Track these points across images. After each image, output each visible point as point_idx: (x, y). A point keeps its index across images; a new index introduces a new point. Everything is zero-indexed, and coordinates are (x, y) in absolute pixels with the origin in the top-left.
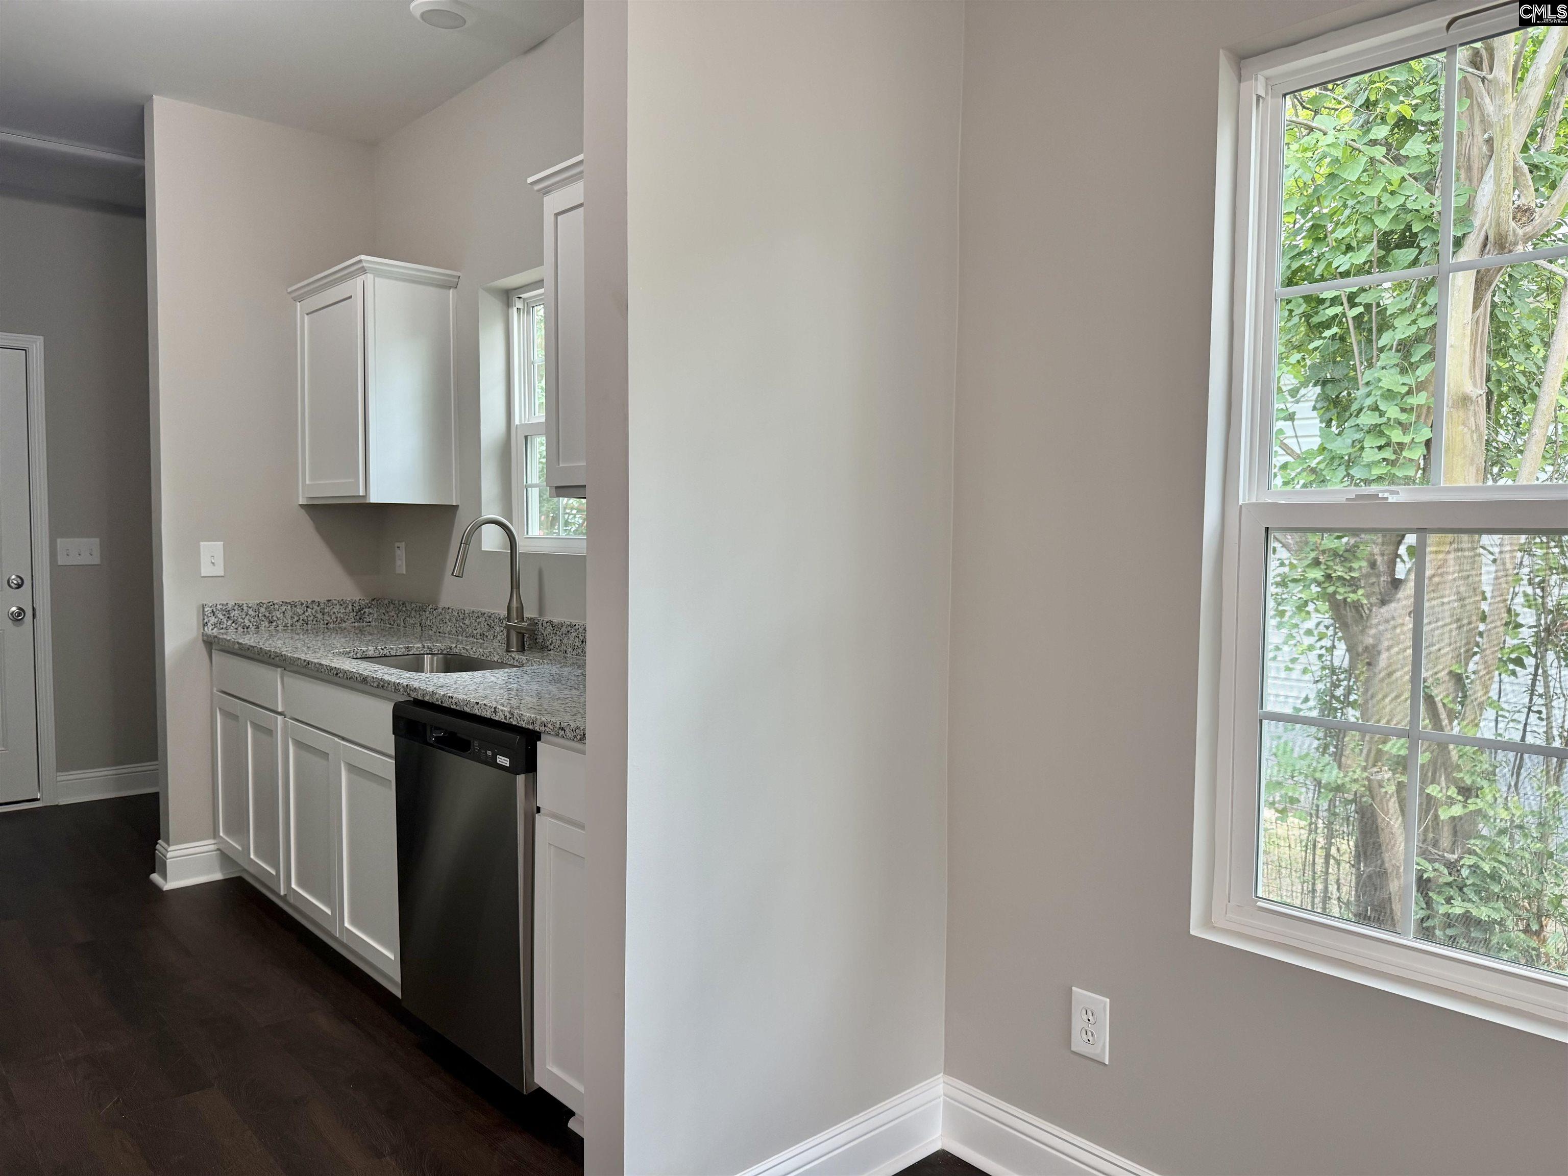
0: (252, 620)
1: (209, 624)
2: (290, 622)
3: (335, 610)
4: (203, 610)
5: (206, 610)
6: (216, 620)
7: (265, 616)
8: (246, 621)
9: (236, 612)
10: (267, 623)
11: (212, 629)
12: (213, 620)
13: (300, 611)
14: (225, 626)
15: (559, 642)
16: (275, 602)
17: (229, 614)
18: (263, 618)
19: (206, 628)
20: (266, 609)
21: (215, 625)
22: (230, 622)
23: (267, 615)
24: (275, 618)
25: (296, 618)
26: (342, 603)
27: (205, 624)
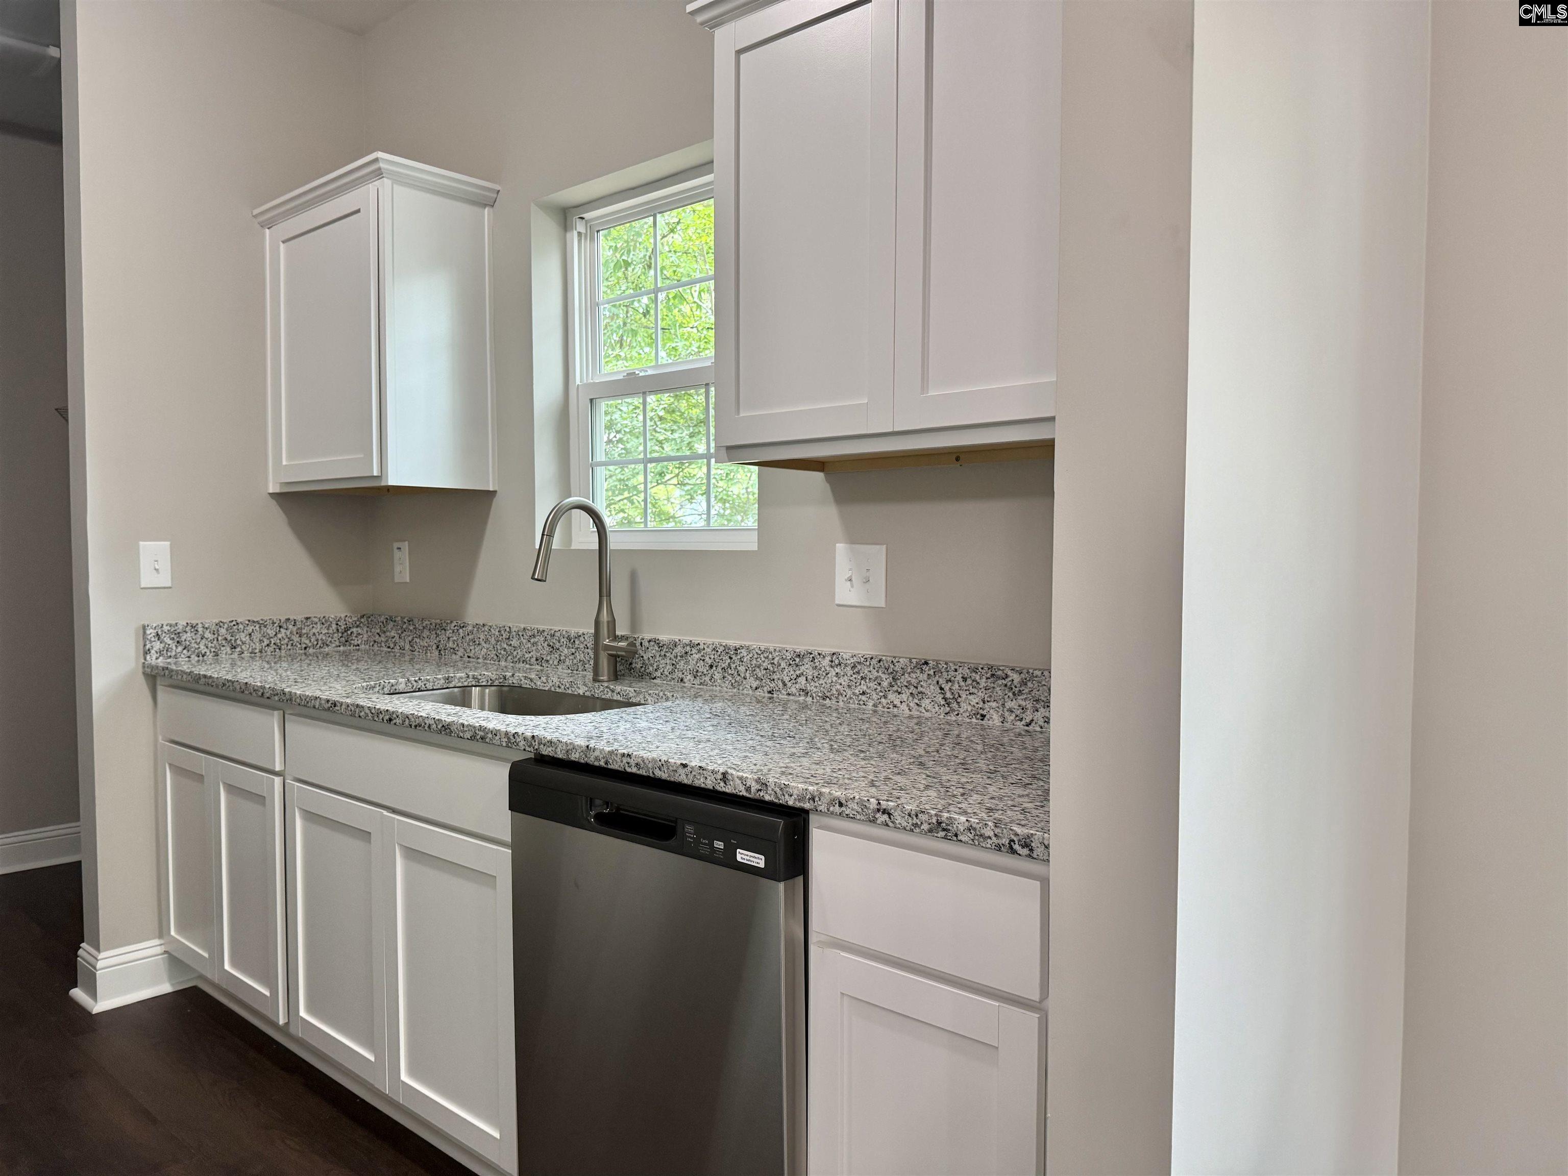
0: (210, 645)
1: (153, 652)
2: (258, 646)
3: (314, 630)
4: (145, 633)
5: (148, 632)
6: (162, 645)
7: (226, 639)
8: (202, 647)
9: (189, 634)
10: (228, 649)
11: (157, 659)
12: (158, 646)
13: (271, 633)
14: (174, 653)
15: (670, 667)
16: (239, 620)
17: (179, 637)
18: (224, 642)
19: (148, 657)
20: (227, 630)
21: (160, 652)
22: (180, 649)
23: (229, 638)
24: (239, 642)
25: (266, 642)
26: (324, 621)
27: (147, 652)
